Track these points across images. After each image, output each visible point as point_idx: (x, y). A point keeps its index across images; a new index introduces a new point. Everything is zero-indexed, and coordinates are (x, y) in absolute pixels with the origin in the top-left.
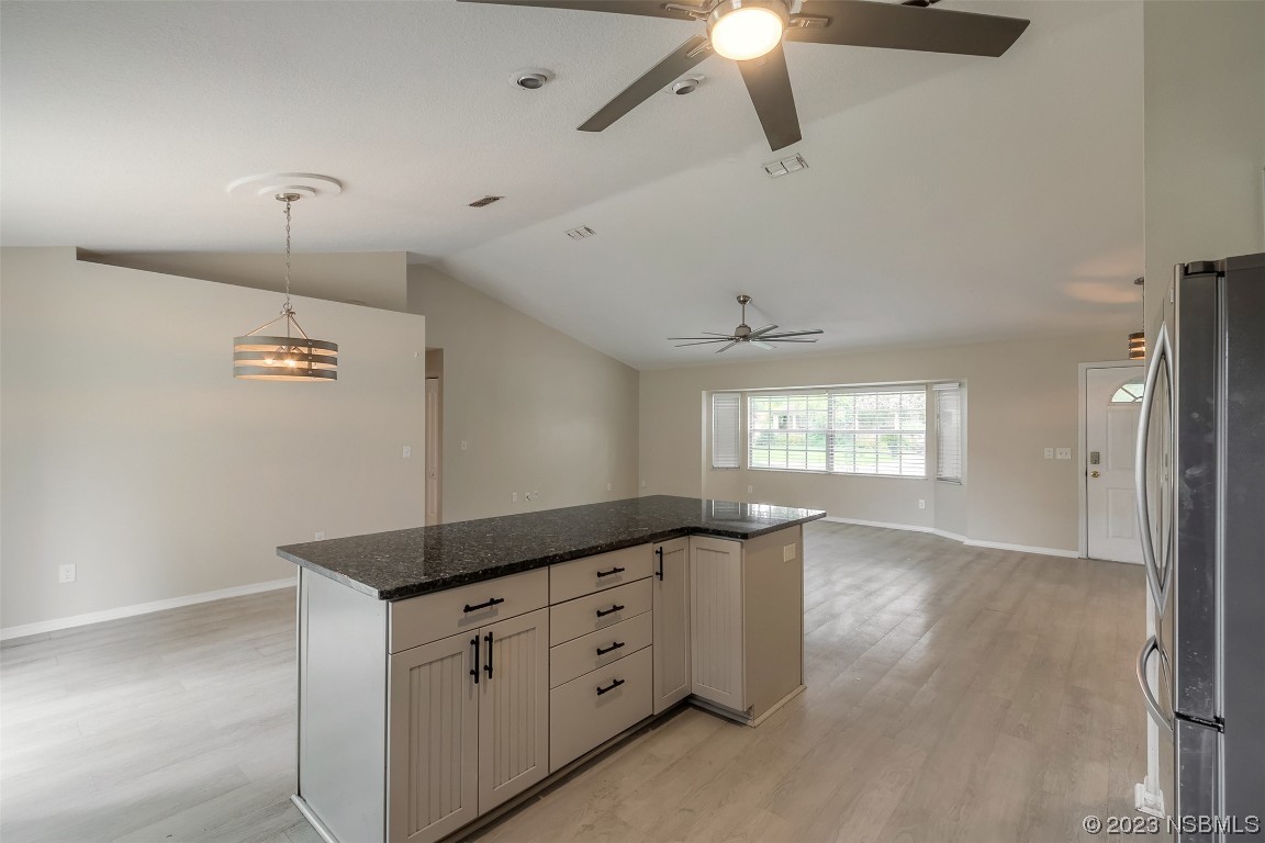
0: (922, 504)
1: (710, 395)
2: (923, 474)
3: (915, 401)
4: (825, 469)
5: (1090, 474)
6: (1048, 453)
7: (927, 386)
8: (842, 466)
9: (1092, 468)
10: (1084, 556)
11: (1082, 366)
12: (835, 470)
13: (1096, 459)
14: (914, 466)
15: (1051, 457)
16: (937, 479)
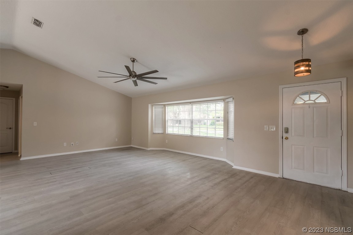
0: (222, 149)
1: (152, 106)
2: (223, 137)
3: (220, 106)
4: (190, 134)
5: (284, 137)
6: (266, 128)
7: (224, 100)
8: (196, 133)
9: (285, 135)
10: (282, 177)
11: (281, 87)
12: (194, 135)
13: (287, 131)
14: (219, 133)
15: (267, 130)
16: (227, 138)
